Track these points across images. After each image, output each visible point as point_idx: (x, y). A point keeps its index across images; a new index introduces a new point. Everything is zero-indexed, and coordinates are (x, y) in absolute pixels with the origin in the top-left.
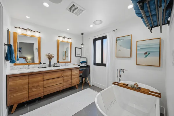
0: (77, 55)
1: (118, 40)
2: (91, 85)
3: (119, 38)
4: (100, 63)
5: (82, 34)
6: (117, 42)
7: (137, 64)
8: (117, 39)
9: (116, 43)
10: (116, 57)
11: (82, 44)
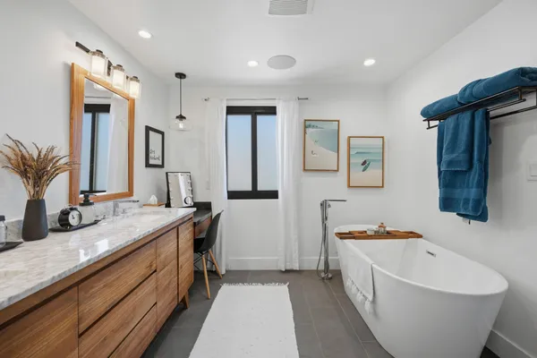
0: (151, 162)
1: (309, 126)
2: (223, 272)
3: (313, 123)
4: (250, 189)
5: (181, 76)
6: (307, 130)
7: (349, 186)
8: (308, 123)
9: (305, 133)
10: (305, 170)
11: (181, 117)
